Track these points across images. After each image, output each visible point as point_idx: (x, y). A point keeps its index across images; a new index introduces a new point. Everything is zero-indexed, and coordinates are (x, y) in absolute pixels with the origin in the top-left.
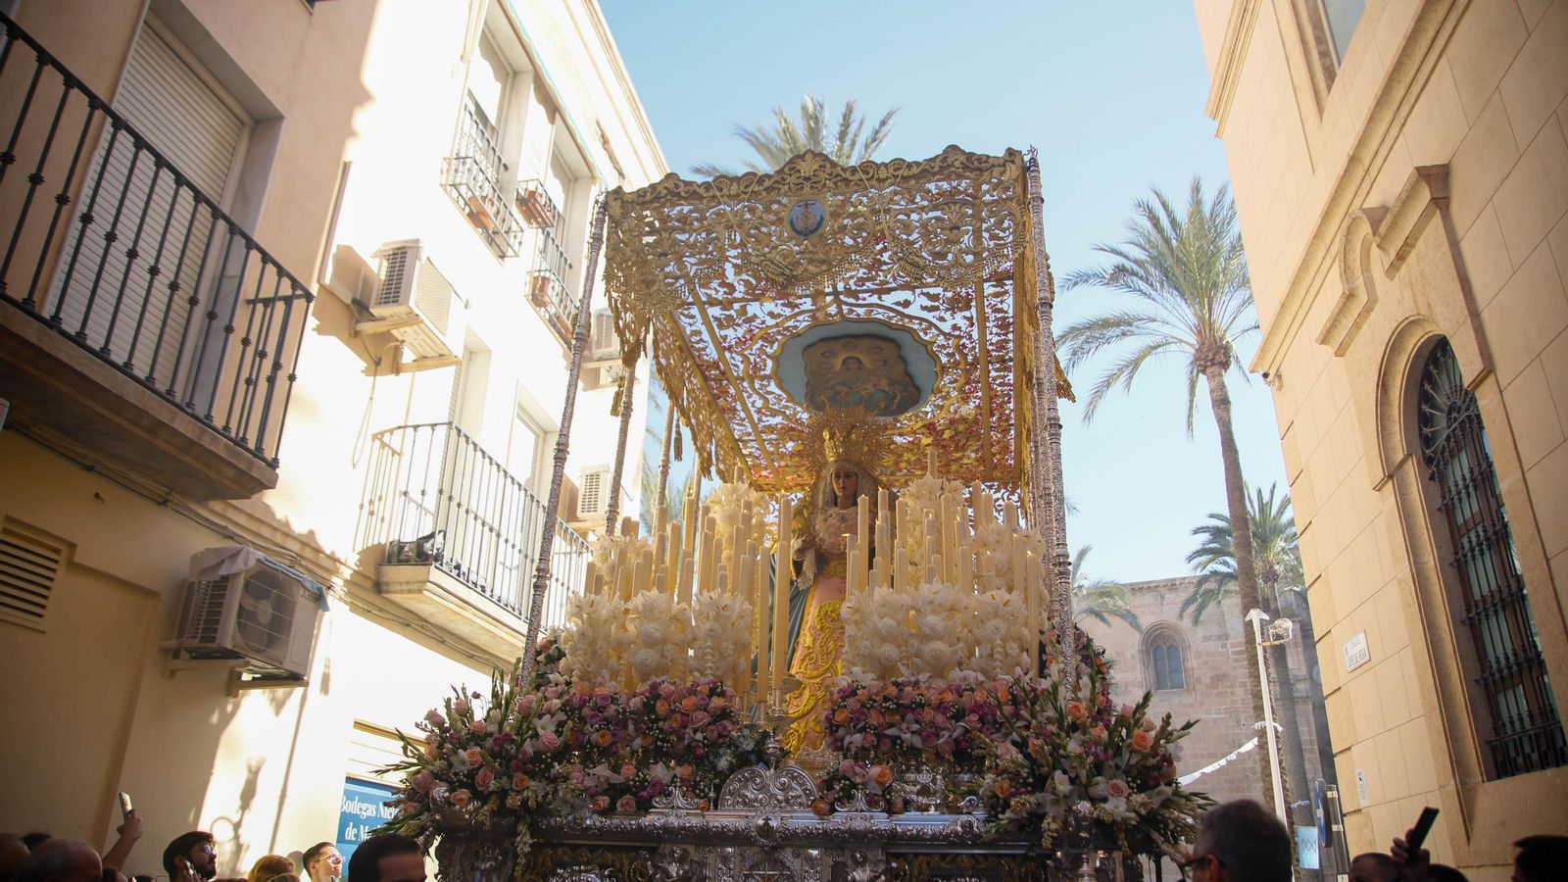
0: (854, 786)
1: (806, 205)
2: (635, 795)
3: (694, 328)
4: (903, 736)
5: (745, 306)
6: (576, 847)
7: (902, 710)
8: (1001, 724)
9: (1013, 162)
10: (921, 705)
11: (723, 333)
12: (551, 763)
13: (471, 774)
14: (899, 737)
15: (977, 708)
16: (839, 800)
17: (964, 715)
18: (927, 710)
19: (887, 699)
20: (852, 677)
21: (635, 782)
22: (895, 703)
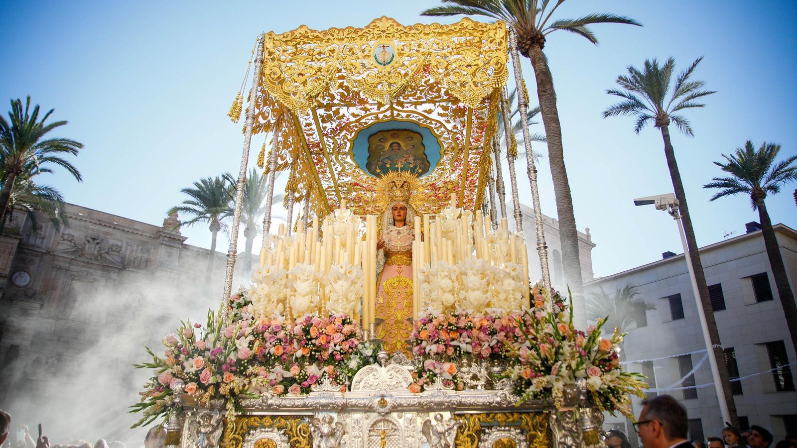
0: (435, 375)
1: (384, 47)
2: (300, 384)
3: (308, 122)
4: (461, 345)
5: (338, 109)
6: (262, 417)
7: (459, 330)
8: (518, 338)
9: (500, 28)
10: (471, 328)
11: (324, 125)
12: (247, 366)
13: (197, 374)
14: (459, 346)
15: (503, 328)
16: (427, 383)
17: (496, 333)
18: (474, 330)
19: (450, 324)
20: (428, 312)
21: (300, 377)
22: (455, 327)
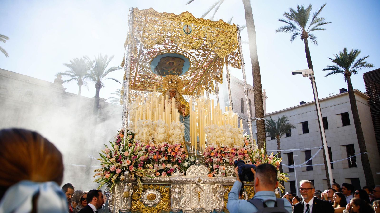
0: (219, 170)
1: (187, 26)
2: (166, 172)
6: (149, 185)
7: (225, 153)
8: (245, 157)
9: (235, 27)
11: (144, 50)
13: (128, 167)
14: (225, 160)
15: (240, 154)
16: (216, 174)
17: (238, 156)
18: (230, 154)
19: (221, 151)
20: (213, 145)
21: (166, 169)
22: (224, 152)
